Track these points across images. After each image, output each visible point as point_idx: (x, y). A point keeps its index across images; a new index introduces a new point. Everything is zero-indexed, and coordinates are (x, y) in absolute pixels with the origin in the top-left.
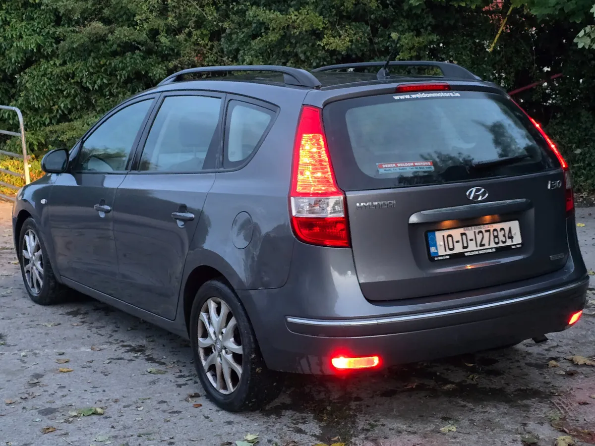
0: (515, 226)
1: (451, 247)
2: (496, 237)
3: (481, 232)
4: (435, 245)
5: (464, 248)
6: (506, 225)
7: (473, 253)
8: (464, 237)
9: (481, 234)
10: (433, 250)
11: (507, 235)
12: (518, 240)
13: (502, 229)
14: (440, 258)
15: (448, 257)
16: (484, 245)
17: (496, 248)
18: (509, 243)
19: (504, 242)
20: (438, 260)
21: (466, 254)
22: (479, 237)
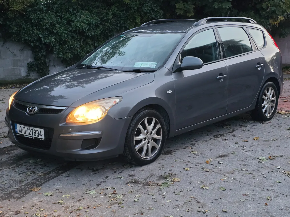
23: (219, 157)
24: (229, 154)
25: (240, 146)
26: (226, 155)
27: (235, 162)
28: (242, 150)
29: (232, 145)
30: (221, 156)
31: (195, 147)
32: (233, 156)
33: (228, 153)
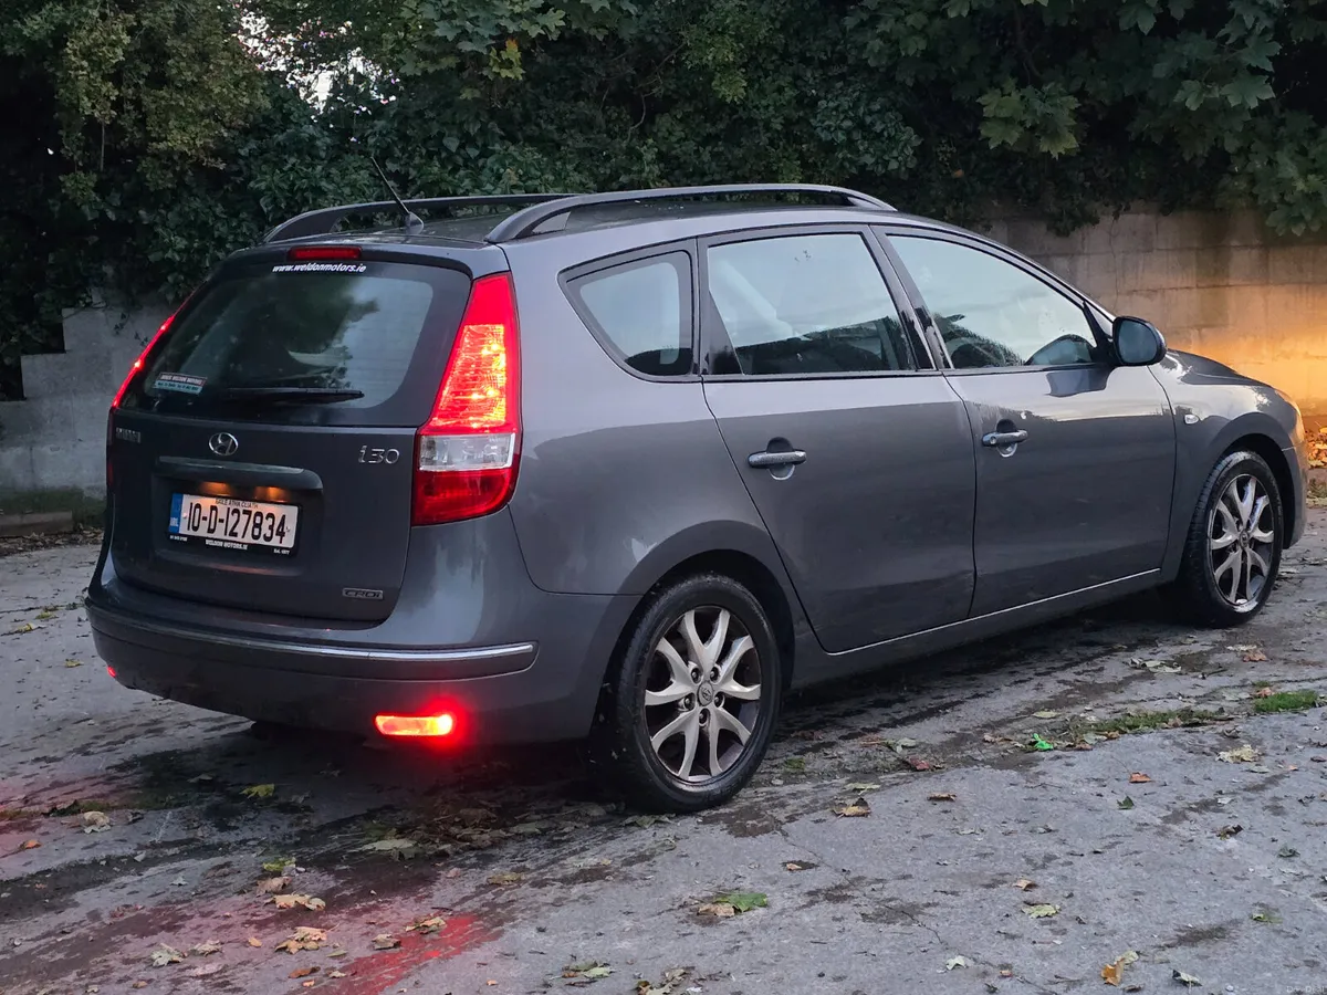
0: (292, 515)
1: (196, 525)
2: (258, 526)
3: (236, 511)
4: (178, 515)
5: (211, 531)
6: (277, 510)
7: (215, 543)
8: (214, 512)
9: (236, 515)
10: (173, 522)
11: (275, 528)
12: (289, 541)
13: (269, 516)
14: (177, 538)
15: (185, 539)
16: (235, 535)
17: (250, 545)
18: (274, 542)
19: (268, 539)
20: (173, 540)
21: (207, 542)
22: (233, 519)
23: (1182, 941)
24: (1236, 922)
25: (1306, 872)
26: (1220, 929)
27: (1269, 975)
28: (1316, 896)
29: (1263, 866)
30: (1192, 938)
31: (1051, 880)
32: (1258, 934)
33: (1236, 914)
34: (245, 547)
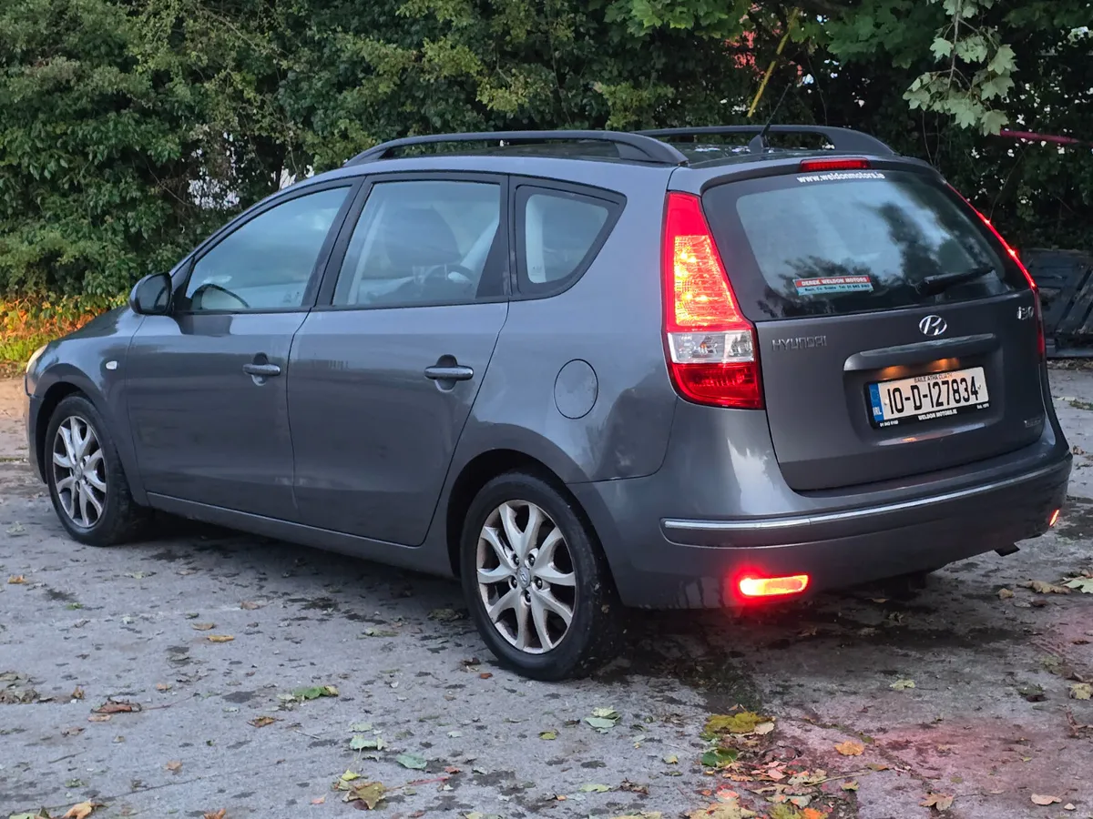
0: (978, 374)
1: (899, 407)
2: (956, 391)
3: (936, 384)
4: (879, 405)
5: (917, 408)
6: (967, 374)
7: (929, 416)
8: (916, 391)
9: (937, 387)
10: (876, 411)
11: (969, 389)
12: (983, 396)
13: (963, 380)
14: (886, 424)
15: (896, 422)
16: (942, 404)
17: (957, 409)
18: (973, 401)
19: (967, 400)
20: (884, 427)
21: (920, 418)
22: (935, 392)
34: (955, 412)
